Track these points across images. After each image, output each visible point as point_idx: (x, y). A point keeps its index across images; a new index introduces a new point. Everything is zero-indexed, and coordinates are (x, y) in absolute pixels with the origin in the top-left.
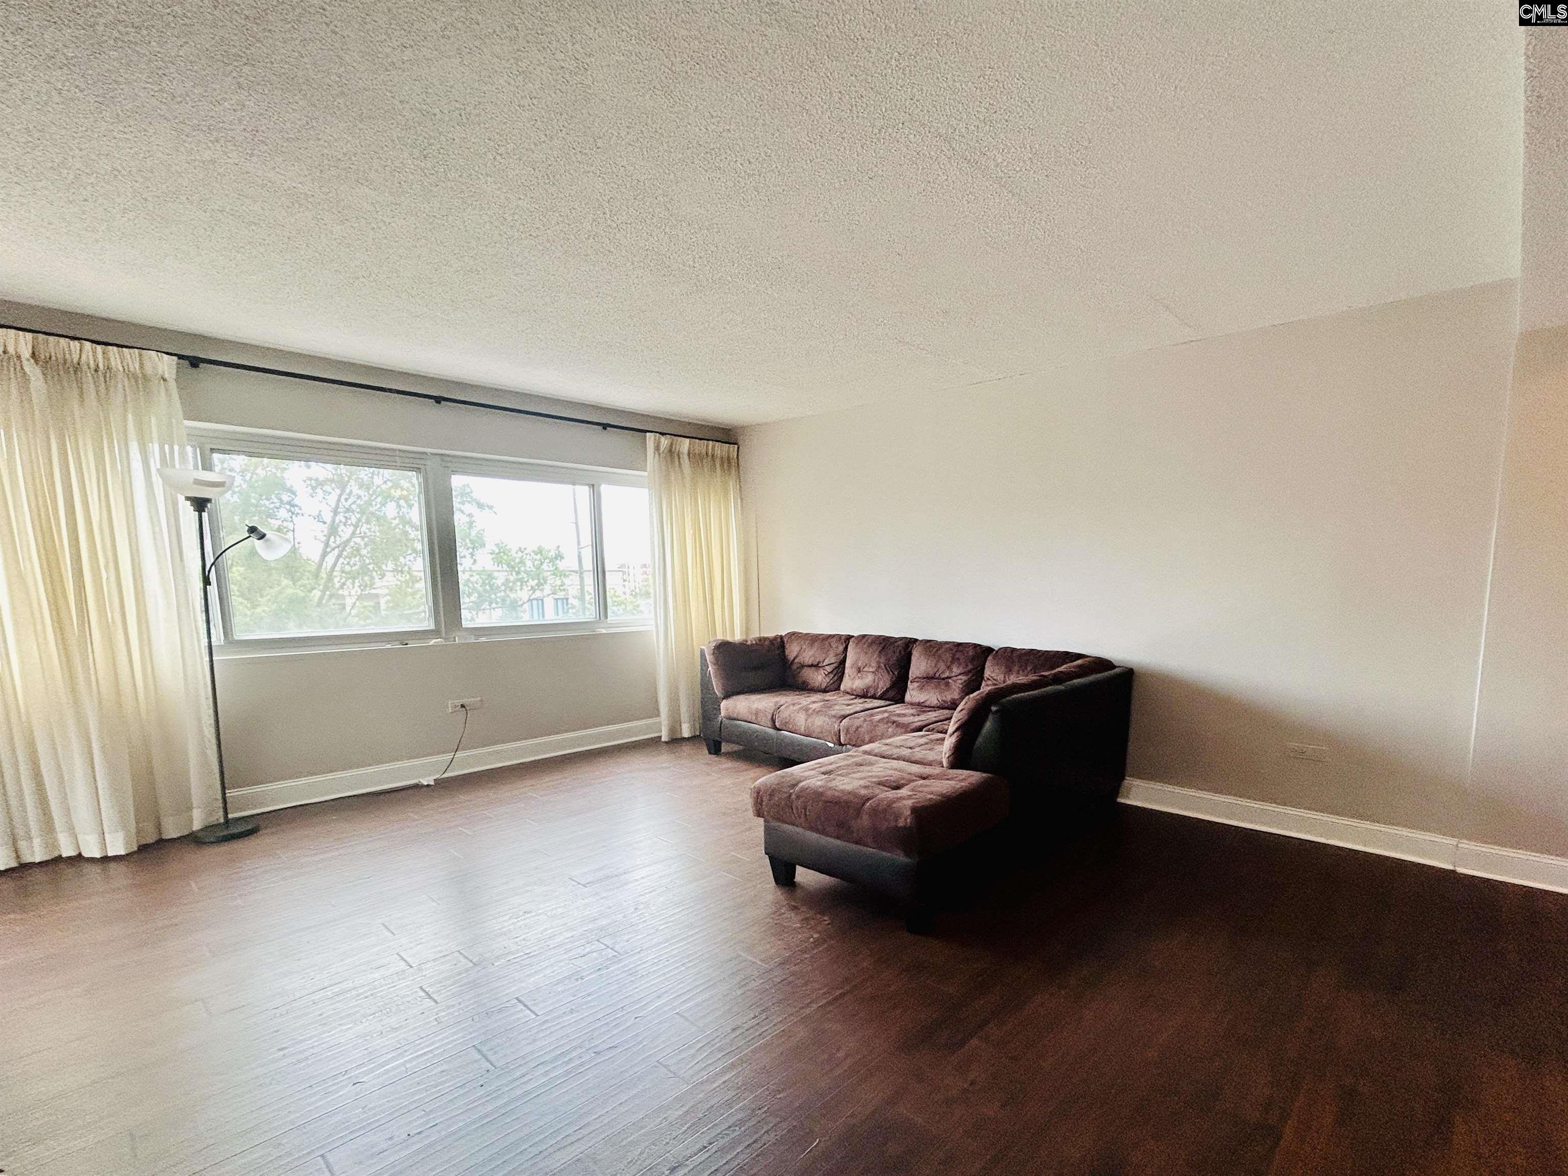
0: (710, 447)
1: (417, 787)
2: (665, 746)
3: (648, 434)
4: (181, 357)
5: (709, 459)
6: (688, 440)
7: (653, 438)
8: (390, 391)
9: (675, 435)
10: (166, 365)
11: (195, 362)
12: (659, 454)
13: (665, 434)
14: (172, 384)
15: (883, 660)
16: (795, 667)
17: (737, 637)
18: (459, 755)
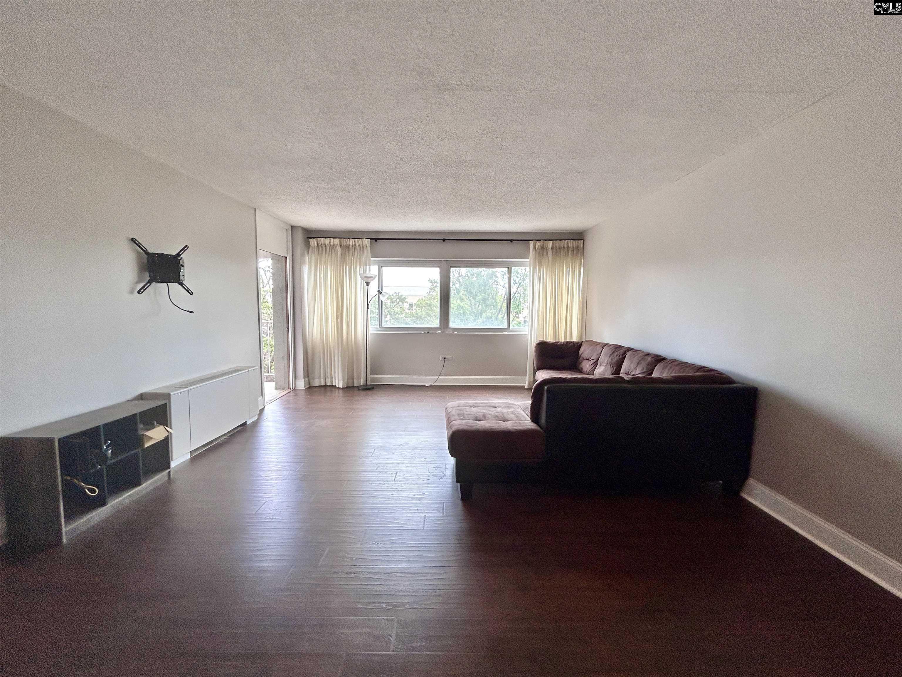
0: (566, 243)
1: (424, 386)
2: (526, 391)
3: (530, 242)
4: (371, 239)
5: (566, 250)
6: (551, 242)
7: (532, 243)
8: (426, 239)
9: (546, 240)
10: (367, 242)
11: (376, 240)
12: (536, 250)
13: (540, 240)
14: (369, 248)
15: (610, 360)
16: (581, 359)
17: (550, 339)
18: (440, 377)
